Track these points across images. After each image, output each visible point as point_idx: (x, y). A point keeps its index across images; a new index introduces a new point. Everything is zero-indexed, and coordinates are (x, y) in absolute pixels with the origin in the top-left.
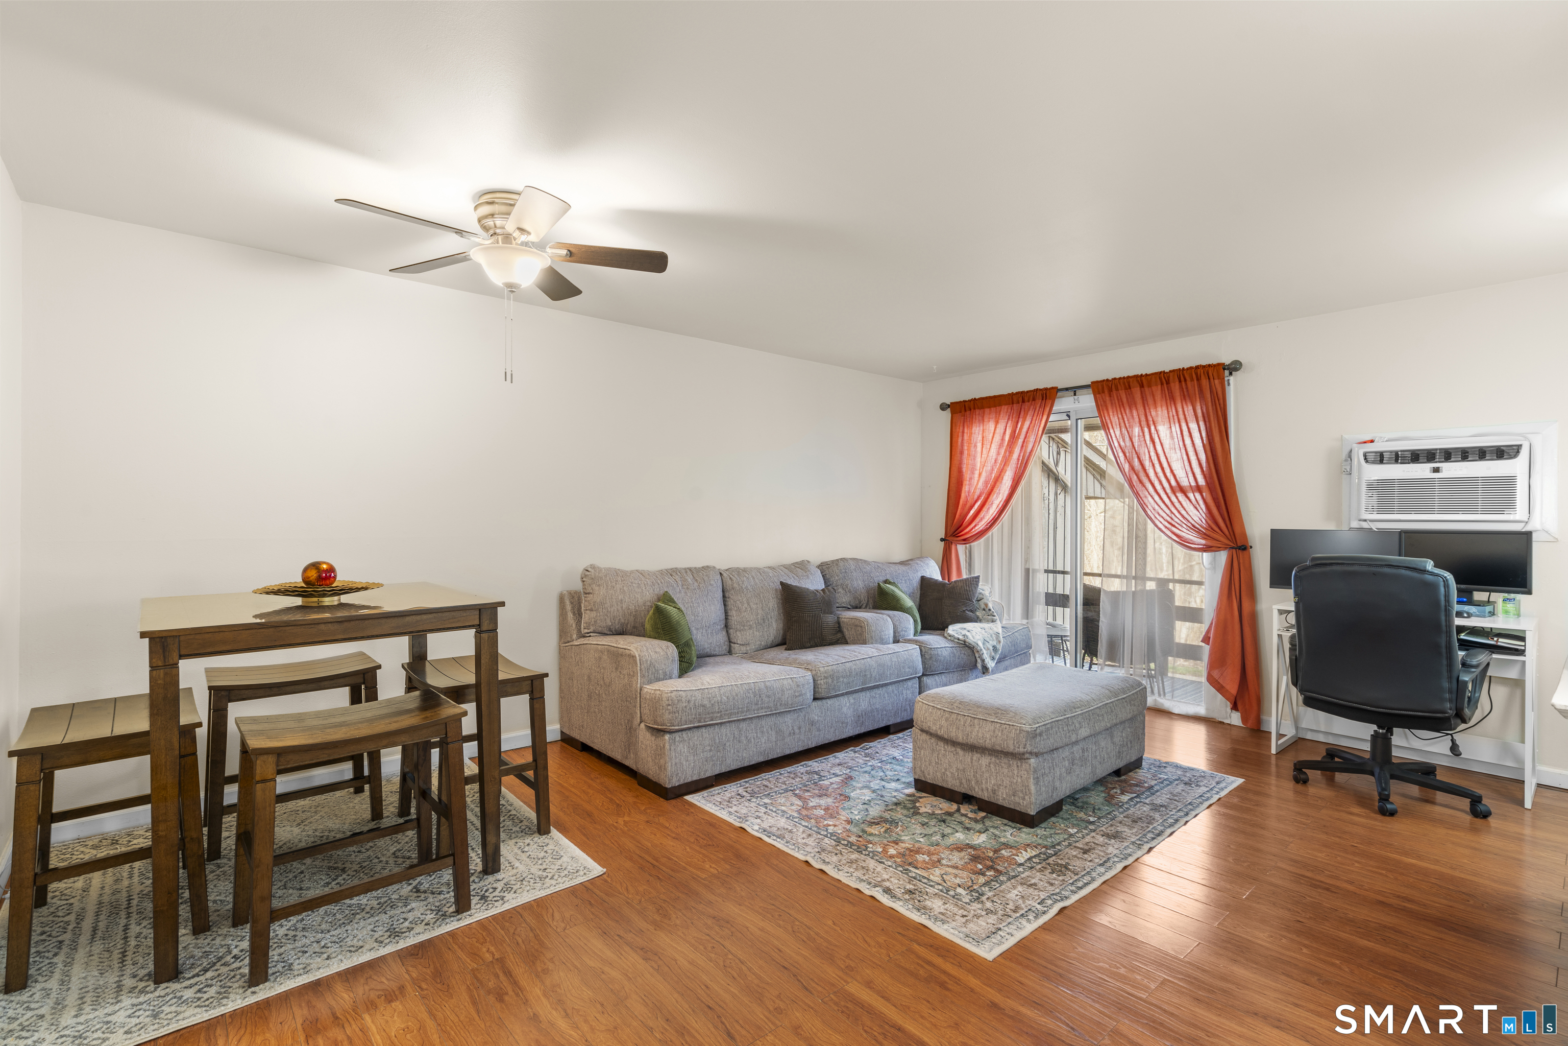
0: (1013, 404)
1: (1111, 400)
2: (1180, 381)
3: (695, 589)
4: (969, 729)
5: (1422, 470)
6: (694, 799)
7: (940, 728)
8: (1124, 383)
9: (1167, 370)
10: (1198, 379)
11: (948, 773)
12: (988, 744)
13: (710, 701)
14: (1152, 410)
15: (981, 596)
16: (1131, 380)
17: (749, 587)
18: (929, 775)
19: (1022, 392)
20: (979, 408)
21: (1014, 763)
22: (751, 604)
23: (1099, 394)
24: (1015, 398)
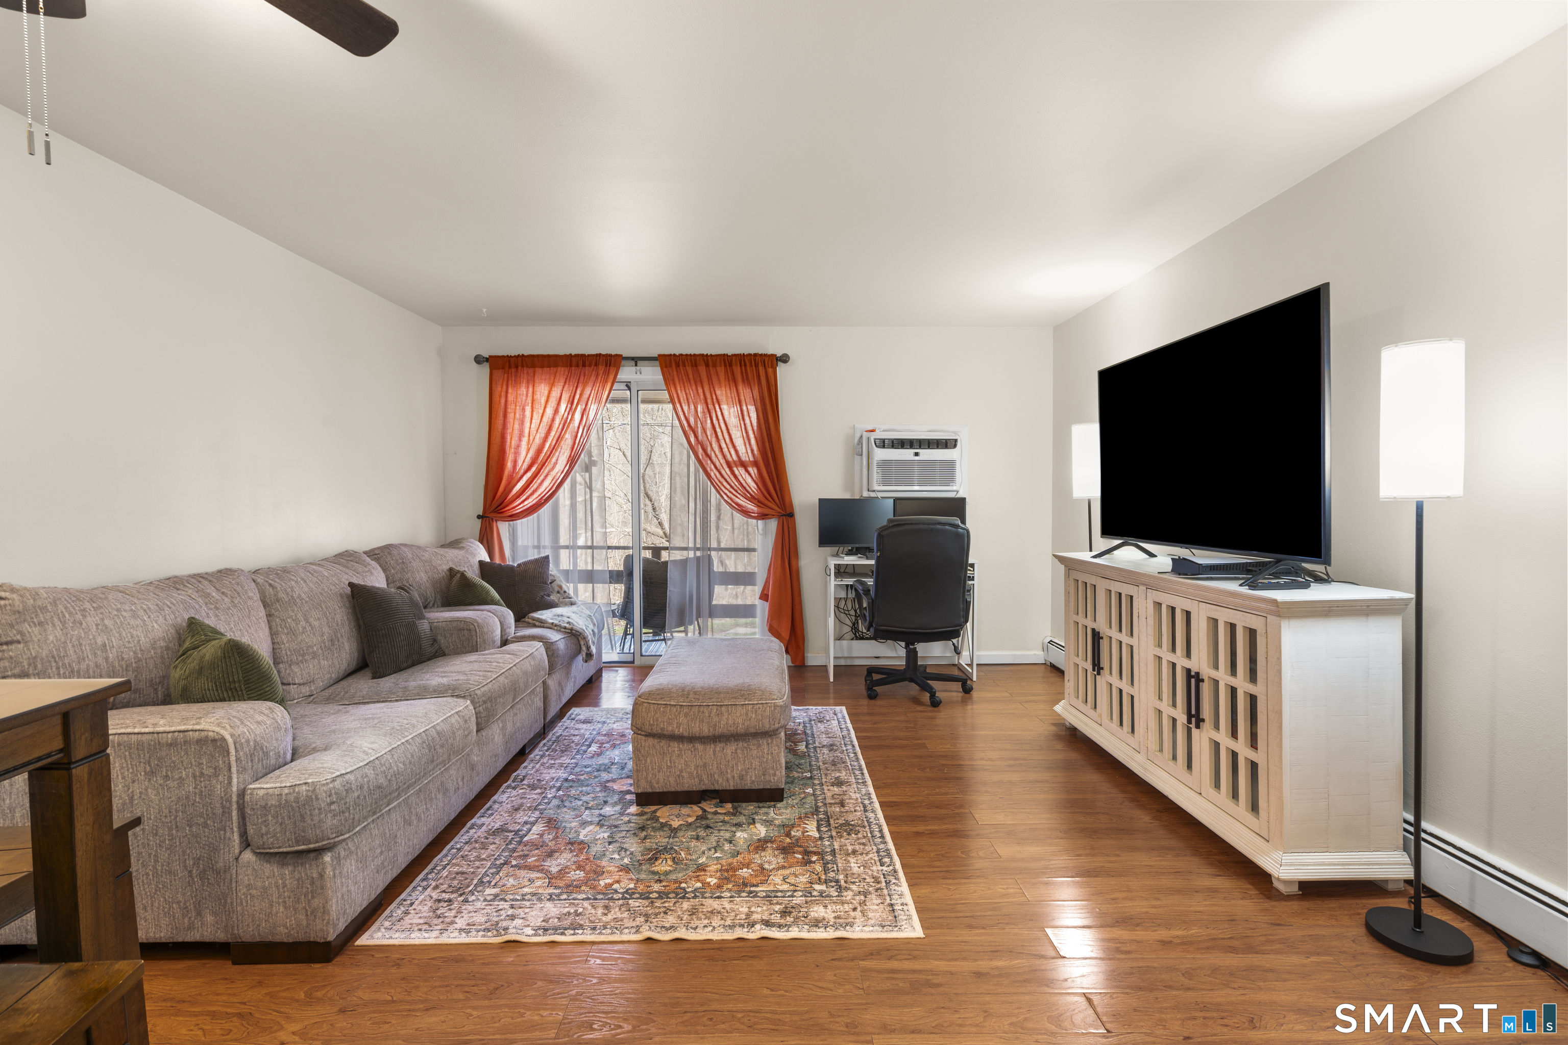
0: (571, 366)
1: (678, 376)
2: (741, 366)
3: (229, 608)
4: (715, 719)
5: (906, 454)
6: (370, 938)
7: (678, 727)
8: (691, 360)
9: (730, 354)
10: (757, 366)
11: (684, 774)
12: (741, 729)
13: (386, 776)
14: (716, 389)
15: (553, 578)
16: (698, 358)
17: (303, 595)
18: (658, 783)
19: (583, 356)
20: (527, 367)
21: (764, 742)
22: (311, 620)
23: (666, 367)
24: (574, 360)
